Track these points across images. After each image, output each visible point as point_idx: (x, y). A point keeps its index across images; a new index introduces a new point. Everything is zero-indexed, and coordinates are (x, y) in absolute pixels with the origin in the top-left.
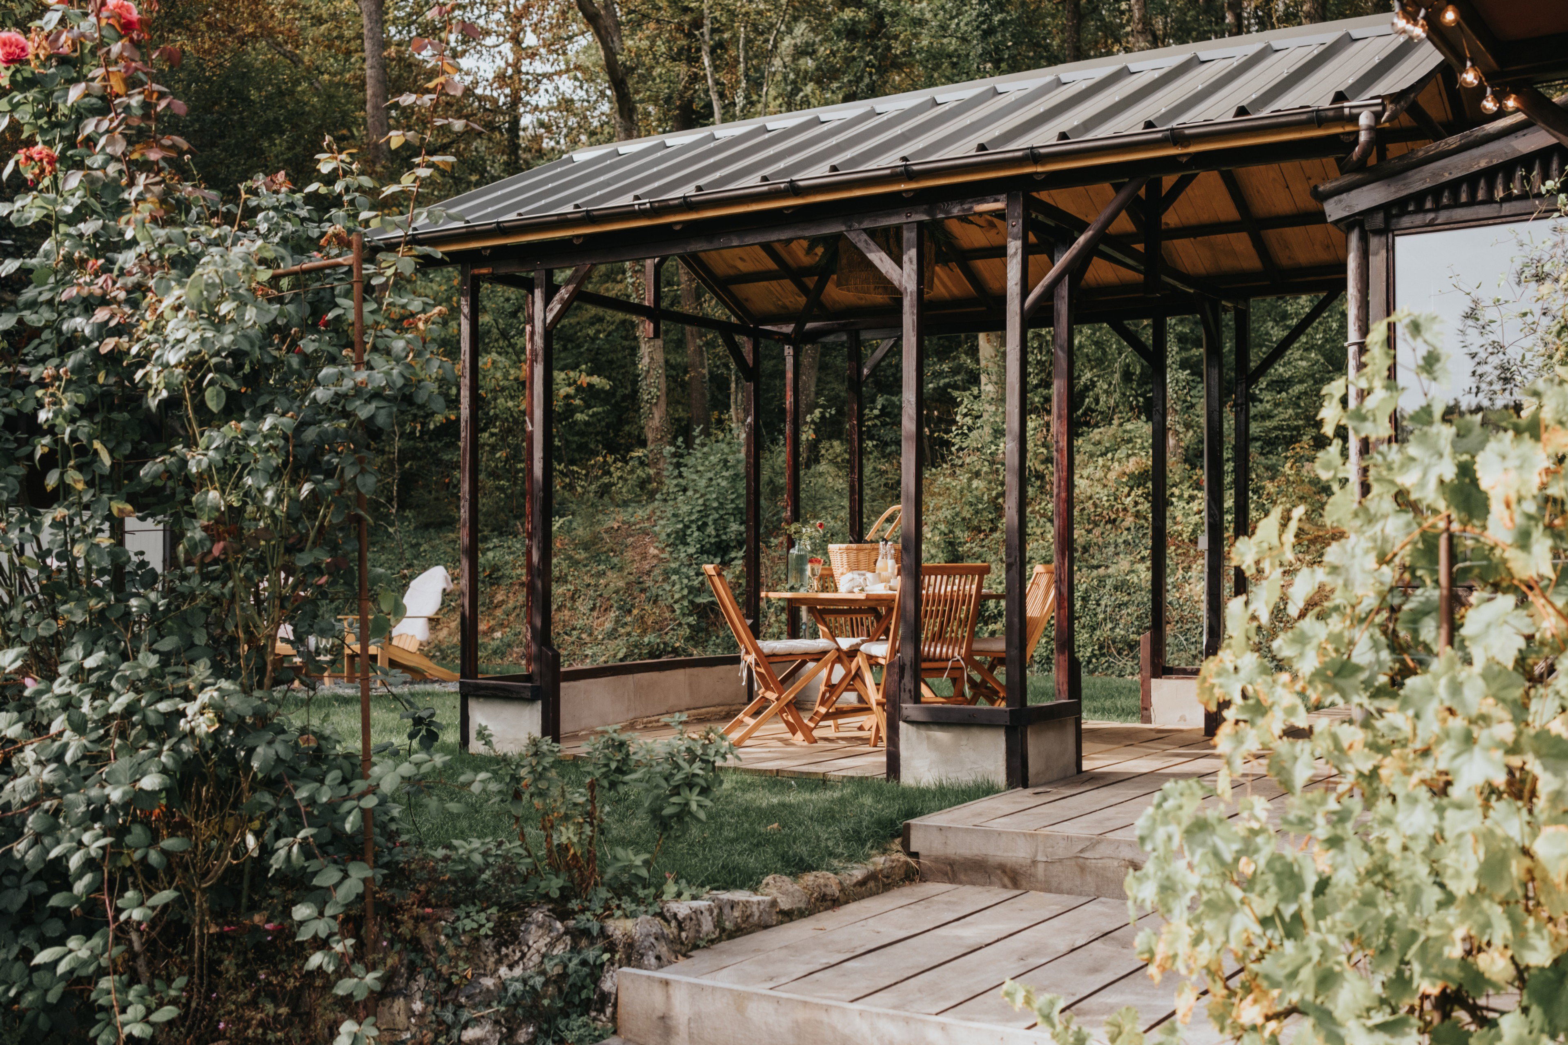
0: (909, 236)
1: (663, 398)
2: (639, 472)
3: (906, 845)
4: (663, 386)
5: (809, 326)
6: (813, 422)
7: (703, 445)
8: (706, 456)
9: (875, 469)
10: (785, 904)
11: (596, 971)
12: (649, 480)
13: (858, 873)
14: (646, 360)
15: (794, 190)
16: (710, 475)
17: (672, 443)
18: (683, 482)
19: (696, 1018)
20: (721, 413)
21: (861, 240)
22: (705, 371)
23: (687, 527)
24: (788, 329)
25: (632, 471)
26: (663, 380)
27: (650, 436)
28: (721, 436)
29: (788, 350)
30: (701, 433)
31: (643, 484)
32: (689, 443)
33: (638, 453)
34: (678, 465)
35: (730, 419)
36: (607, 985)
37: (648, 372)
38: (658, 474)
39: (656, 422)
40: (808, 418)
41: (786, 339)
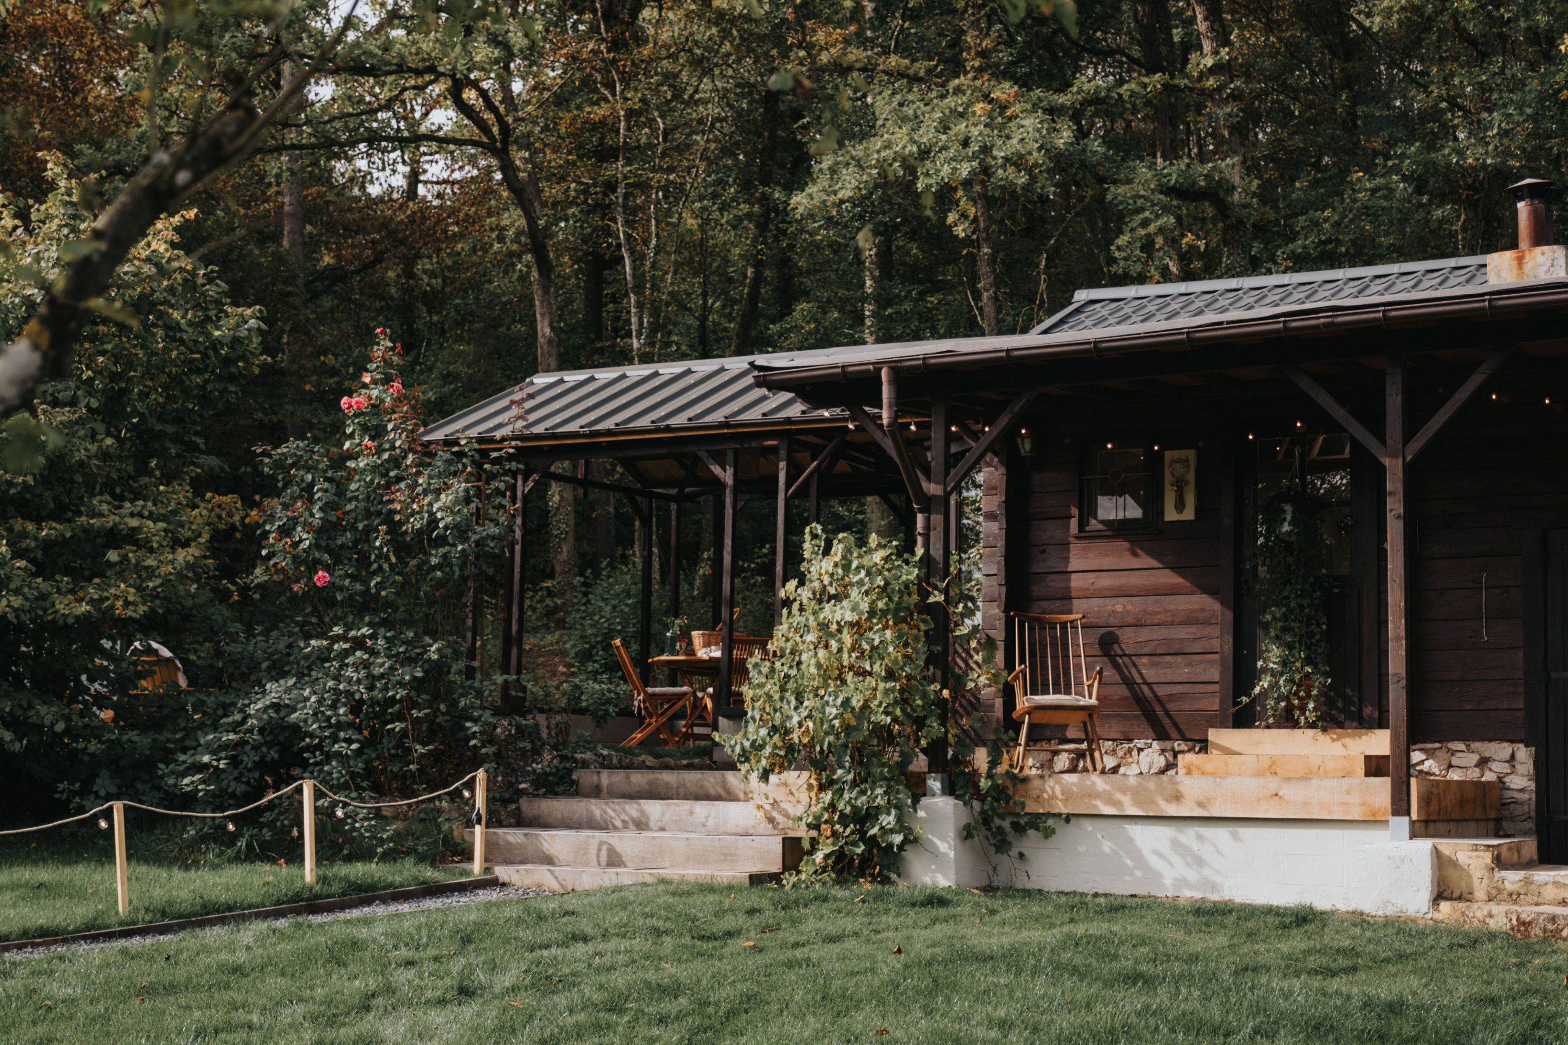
0: (730, 456)
1: (571, 534)
2: (548, 601)
3: (711, 758)
4: (572, 523)
5: (688, 490)
6: (709, 558)
7: (609, 577)
8: (611, 586)
9: (762, 601)
10: (648, 763)
11: (570, 771)
12: (557, 609)
13: (685, 762)
14: (557, 498)
15: (668, 429)
16: (615, 602)
17: (581, 574)
18: (591, 609)
19: (611, 784)
20: (625, 548)
21: (703, 455)
22: (611, 509)
23: (593, 647)
24: (673, 492)
25: (541, 601)
26: (572, 516)
27: (558, 569)
28: (625, 569)
29: (673, 506)
30: (608, 565)
31: (550, 613)
32: (597, 575)
33: (548, 584)
34: (585, 594)
35: (634, 555)
36: (574, 777)
37: (558, 509)
38: (564, 604)
39: (564, 556)
40: (705, 555)
41: (672, 498)
